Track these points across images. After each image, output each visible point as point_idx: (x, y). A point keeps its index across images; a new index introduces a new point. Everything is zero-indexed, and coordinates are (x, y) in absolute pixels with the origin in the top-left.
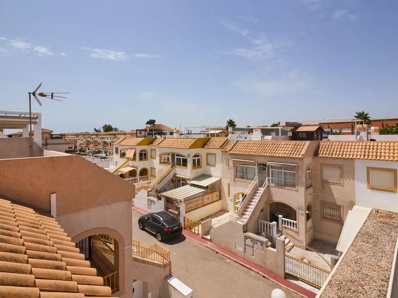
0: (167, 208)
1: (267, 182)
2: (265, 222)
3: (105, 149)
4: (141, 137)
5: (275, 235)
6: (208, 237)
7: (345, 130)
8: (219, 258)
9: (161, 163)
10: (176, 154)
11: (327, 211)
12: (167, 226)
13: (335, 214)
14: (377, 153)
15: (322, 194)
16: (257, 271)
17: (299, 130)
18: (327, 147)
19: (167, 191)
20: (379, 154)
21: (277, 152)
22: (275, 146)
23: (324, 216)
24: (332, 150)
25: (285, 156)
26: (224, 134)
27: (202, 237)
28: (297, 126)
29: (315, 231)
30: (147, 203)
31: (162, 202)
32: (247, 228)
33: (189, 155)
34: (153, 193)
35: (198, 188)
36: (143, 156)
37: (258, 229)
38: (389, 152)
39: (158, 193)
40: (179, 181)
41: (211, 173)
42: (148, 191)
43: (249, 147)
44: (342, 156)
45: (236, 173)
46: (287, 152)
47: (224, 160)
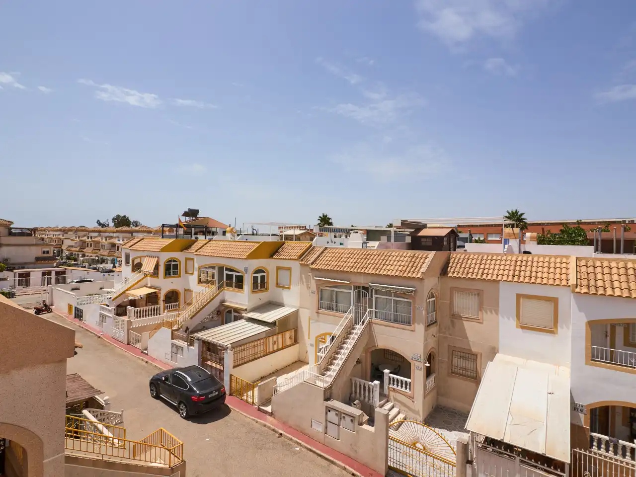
0: (203, 360)
1: (367, 316)
2: (363, 381)
3: (113, 256)
4: (170, 237)
5: (377, 401)
6: (268, 409)
7: (492, 237)
8: (284, 445)
9: (200, 281)
10: (226, 268)
11: (458, 362)
12: (198, 392)
13: (470, 366)
14: (531, 272)
15: (450, 335)
16: (343, 465)
17: (422, 233)
18: (460, 261)
19: (207, 329)
20: (534, 274)
21: (384, 268)
22: (382, 258)
23: (453, 369)
24: (467, 266)
25: (397, 274)
26: (308, 237)
27: (259, 409)
28: (420, 227)
29: (438, 394)
30: (170, 350)
31: (195, 349)
32: (331, 393)
33: (246, 270)
34: (181, 333)
35: (259, 324)
36: (172, 269)
37: (351, 394)
38: (549, 271)
39: (189, 333)
40: (230, 312)
41: (283, 299)
42: (173, 331)
43: (342, 259)
44: (482, 276)
45: (321, 300)
46: (400, 268)
47: (304, 280)
